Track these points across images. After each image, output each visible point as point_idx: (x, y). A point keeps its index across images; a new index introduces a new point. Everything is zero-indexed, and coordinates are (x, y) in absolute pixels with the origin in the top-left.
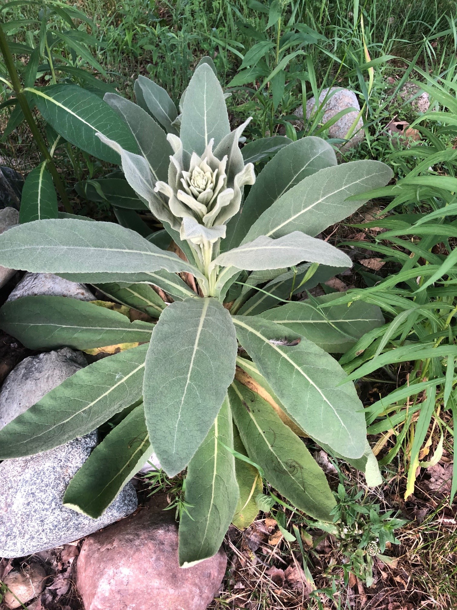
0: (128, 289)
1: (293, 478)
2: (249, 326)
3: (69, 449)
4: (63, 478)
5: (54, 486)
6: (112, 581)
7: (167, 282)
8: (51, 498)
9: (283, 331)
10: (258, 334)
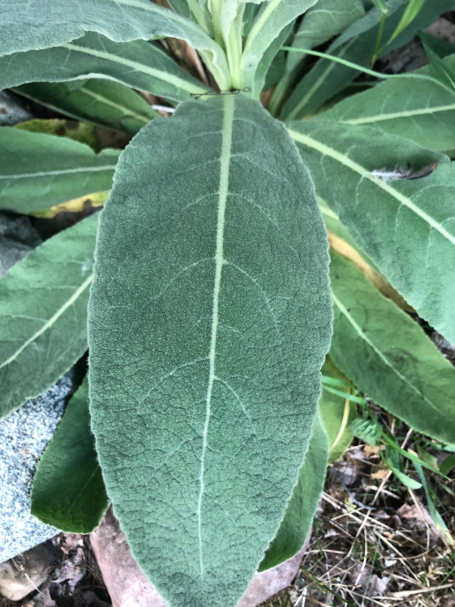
0: (85, 90)
1: (403, 377)
2: (322, 142)
3: (20, 416)
4: (24, 464)
5: (9, 479)
6: (140, 598)
7: (138, 67)
8: (10, 498)
9: (397, 146)
10: (344, 159)
